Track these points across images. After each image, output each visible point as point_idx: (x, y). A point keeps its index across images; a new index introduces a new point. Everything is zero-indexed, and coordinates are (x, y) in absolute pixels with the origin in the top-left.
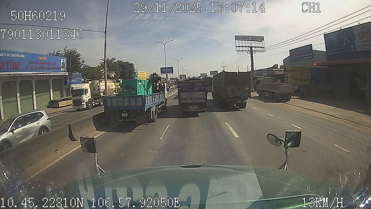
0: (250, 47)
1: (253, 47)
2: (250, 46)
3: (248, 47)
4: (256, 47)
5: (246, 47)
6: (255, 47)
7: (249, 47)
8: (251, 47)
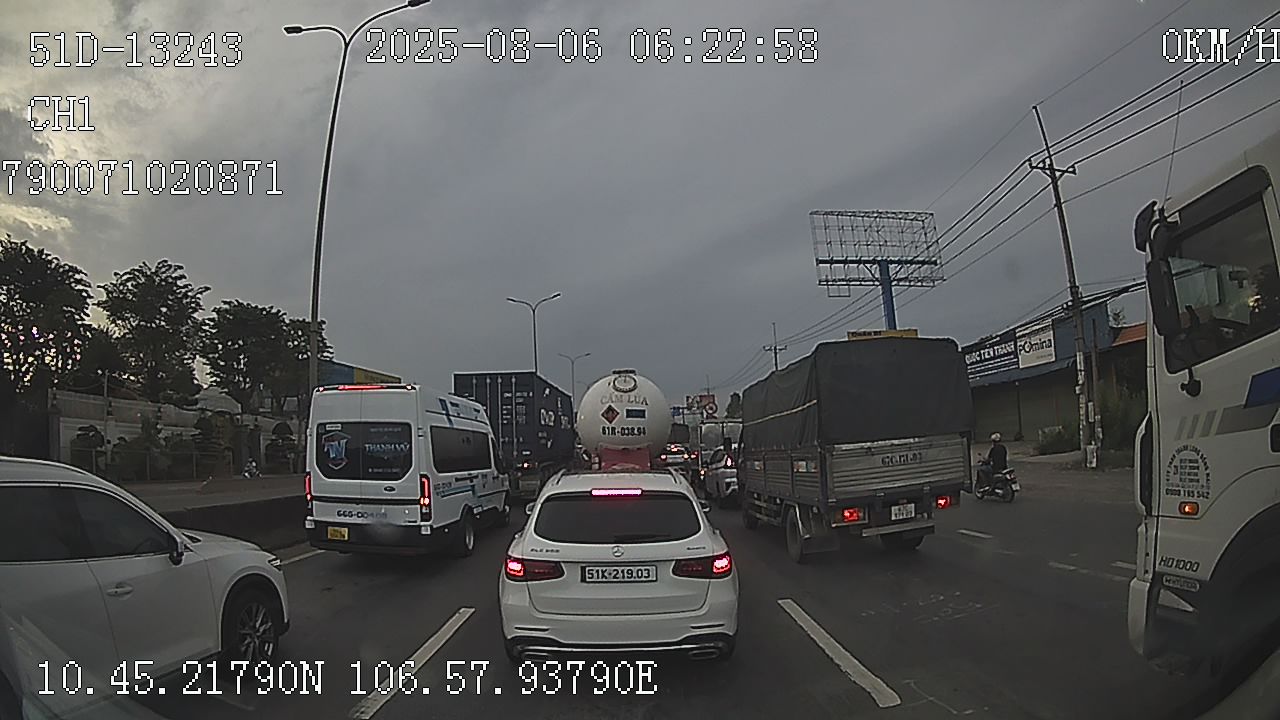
0: (879, 262)
1: (892, 262)
2: (879, 259)
3: (868, 265)
4: (907, 262)
5: (859, 262)
6: (899, 262)
7: (874, 262)
8: (884, 265)
